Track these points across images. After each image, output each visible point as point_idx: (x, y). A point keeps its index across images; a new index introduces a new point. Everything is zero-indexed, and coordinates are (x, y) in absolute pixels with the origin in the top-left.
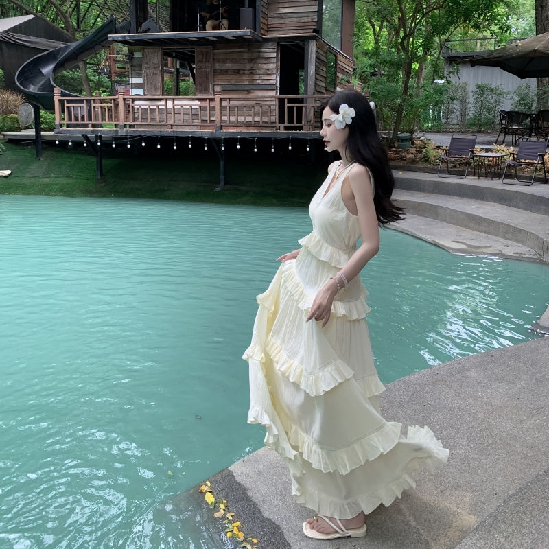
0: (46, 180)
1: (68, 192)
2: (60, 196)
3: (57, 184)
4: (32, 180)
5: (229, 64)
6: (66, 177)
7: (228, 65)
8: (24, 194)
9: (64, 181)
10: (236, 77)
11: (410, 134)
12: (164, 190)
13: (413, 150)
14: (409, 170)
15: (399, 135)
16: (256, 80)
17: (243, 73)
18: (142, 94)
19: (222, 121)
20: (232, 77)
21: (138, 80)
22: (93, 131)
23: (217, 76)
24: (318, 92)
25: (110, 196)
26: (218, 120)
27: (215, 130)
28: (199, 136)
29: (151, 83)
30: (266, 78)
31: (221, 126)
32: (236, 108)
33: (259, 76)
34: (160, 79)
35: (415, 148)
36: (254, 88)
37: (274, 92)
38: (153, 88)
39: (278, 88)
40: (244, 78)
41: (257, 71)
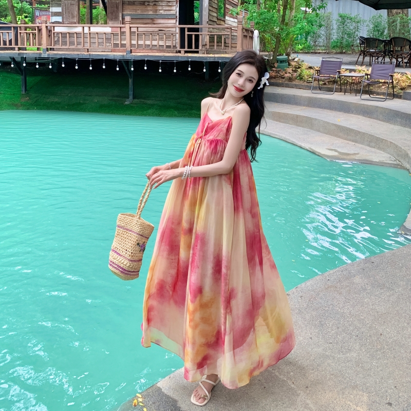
10: (142, 7)
11: (287, 57)
12: (80, 104)
13: (290, 70)
14: (287, 86)
15: (278, 57)
16: (160, 10)
17: (148, 5)
18: (61, 21)
19: (131, 45)
20: (139, 7)
21: (59, 9)
22: (19, 54)
23: (126, 7)
24: (211, 21)
25: (34, 109)
26: (128, 45)
27: (125, 53)
28: (112, 58)
29: (69, 12)
30: (167, 8)
31: (131, 50)
32: (144, 35)
33: (161, 7)
34: (77, 9)
35: (291, 69)
36: (157, 17)
37: (174, 21)
38: (71, 17)
39: (178, 18)
40: (149, 9)
41: (160, 2)
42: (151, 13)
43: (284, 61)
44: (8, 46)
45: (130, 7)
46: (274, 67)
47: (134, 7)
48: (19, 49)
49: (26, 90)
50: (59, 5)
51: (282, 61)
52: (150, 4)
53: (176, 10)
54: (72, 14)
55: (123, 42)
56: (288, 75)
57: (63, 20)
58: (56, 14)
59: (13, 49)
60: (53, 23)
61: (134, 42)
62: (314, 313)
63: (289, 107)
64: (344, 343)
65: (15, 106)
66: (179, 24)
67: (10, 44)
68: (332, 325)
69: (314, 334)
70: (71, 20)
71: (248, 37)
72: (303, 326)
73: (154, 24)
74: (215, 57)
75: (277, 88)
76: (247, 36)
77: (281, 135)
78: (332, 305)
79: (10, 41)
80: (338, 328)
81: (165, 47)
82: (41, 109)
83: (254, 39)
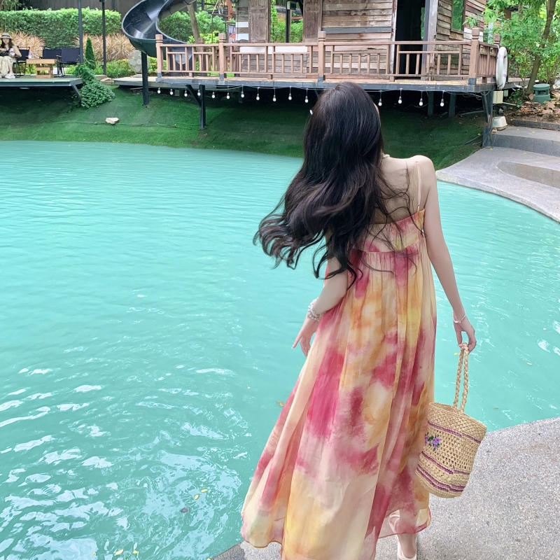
0: (151, 129)
1: (171, 142)
2: (163, 145)
3: (161, 134)
4: (138, 128)
5: (341, 5)
6: (170, 126)
7: (339, 6)
8: (130, 142)
9: (168, 131)
10: (347, 19)
11: (549, 85)
12: (265, 143)
13: (551, 104)
14: (546, 127)
15: (535, 86)
16: (370, 21)
17: (355, 15)
18: (248, 39)
19: (325, 69)
20: (343, 19)
21: (245, 25)
22: (193, 81)
23: (327, 18)
24: (440, 35)
25: (212, 148)
26: (321, 70)
27: (316, 80)
28: (300, 86)
29: (257, 27)
30: (381, 19)
31: (324, 76)
32: (341, 56)
33: (372, 17)
34: (267, 23)
35: (554, 103)
36: (366, 31)
37: (389, 36)
38: (259, 33)
39: (395, 31)
40: (356, 20)
41: (371, 11)
42: (358, 25)
43: (544, 91)
44: (181, 71)
45: (332, 18)
46: (529, 100)
47: (337, 19)
48: (194, 75)
49: (204, 125)
50: (245, 19)
51: (540, 92)
52: (358, 13)
53: (392, 20)
54: (261, 30)
55: (314, 66)
56: (548, 111)
57: (250, 38)
58: (243, 30)
59: (187, 74)
60: (239, 42)
61: (328, 65)
62: (503, 483)
63: (542, 158)
64: (542, 545)
65: (192, 144)
66: (396, 40)
67: (184, 69)
68: (528, 510)
69: (495, 517)
70: (260, 38)
71: (488, 57)
72: (480, 498)
73: (362, 40)
74: (436, 86)
75: (530, 129)
76: (486, 56)
77: (524, 198)
78: (536, 476)
79: (184, 66)
80: (537, 517)
81: (368, 71)
82: (220, 148)
83: (498, 60)
